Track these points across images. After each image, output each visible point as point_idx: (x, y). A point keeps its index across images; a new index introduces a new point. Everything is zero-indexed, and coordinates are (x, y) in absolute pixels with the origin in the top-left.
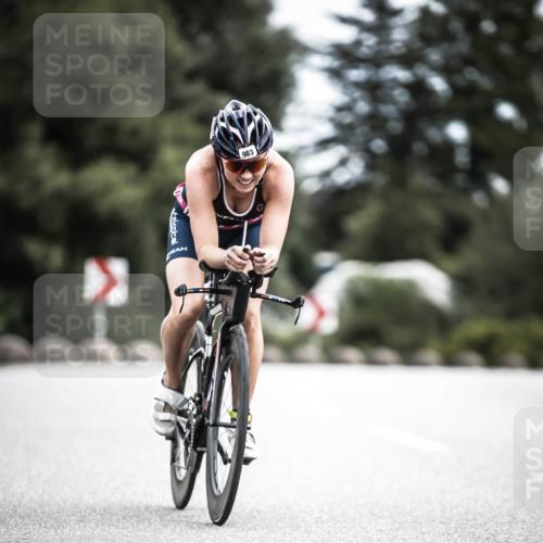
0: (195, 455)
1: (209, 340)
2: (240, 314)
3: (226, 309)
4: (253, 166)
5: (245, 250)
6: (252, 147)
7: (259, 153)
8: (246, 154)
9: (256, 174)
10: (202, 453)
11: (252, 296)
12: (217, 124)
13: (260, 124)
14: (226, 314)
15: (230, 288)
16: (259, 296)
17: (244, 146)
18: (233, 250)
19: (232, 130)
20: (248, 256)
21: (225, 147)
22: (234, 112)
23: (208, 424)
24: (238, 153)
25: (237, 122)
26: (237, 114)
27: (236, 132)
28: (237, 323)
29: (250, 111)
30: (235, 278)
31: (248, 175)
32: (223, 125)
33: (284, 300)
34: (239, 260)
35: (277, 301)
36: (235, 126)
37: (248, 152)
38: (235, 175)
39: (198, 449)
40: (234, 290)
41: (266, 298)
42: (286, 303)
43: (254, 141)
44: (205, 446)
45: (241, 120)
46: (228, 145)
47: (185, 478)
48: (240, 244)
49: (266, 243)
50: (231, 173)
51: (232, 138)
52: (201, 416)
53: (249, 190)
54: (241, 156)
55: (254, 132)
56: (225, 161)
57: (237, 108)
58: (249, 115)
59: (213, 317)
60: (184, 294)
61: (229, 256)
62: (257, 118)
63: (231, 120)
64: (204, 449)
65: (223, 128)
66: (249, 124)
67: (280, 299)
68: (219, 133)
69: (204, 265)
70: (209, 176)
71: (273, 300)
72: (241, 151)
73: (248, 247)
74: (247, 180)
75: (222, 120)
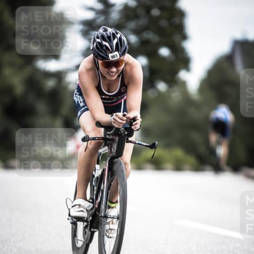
0: (90, 233)
1: (97, 167)
2: (120, 152)
3: (111, 150)
4: (117, 64)
5: (124, 115)
6: (117, 53)
7: (120, 56)
8: (113, 57)
9: (119, 69)
10: (94, 232)
11: (127, 142)
12: (94, 40)
13: (120, 39)
14: (111, 152)
15: (114, 137)
16: (131, 142)
17: (112, 53)
18: (116, 115)
19: (104, 43)
20: (125, 119)
21: (101, 54)
22: (104, 33)
23: (101, 216)
24: (108, 56)
25: (107, 39)
26: (107, 34)
27: (107, 44)
28: (118, 157)
29: (114, 32)
30: (117, 132)
31: (114, 70)
32: (99, 40)
33: (145, 144)
34: (120, 121)
35: (141, 144)
36: (106, 41)
37: (114, 56)
38: (106, 70)
39: (92, 230)
40: (117, 139)
41: (135, 143)
42: (146, 146)
43: (117, 49)
44: (97, 228)
45: (109, 37)
46: (102, 52)
47: (82, 246)
48: (120, 112)
49: (131, 110)
50: (103, 68)
51: (104, 48)
52: (93, 211)
53: (114, 78)
54: (110, 58)
55: (117, 44)
56: (100, 62)
57: (106, 30)
58: (113, 34)
59: (101, 154)
60: (87, 141)
61: (114, 119)
62: (118, 36)
63: (103, 38)
64: (95, 230)
65: (99, 42)
66: (114, 39)
67: (142, 143)
68: (96, 45)
69: (99, 124)
70: (91, 73)
71: (138, 144)
72: (110, 55)
73: (125, 113)
74: (113, 72)
75: (98, 38)
